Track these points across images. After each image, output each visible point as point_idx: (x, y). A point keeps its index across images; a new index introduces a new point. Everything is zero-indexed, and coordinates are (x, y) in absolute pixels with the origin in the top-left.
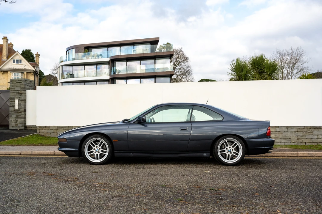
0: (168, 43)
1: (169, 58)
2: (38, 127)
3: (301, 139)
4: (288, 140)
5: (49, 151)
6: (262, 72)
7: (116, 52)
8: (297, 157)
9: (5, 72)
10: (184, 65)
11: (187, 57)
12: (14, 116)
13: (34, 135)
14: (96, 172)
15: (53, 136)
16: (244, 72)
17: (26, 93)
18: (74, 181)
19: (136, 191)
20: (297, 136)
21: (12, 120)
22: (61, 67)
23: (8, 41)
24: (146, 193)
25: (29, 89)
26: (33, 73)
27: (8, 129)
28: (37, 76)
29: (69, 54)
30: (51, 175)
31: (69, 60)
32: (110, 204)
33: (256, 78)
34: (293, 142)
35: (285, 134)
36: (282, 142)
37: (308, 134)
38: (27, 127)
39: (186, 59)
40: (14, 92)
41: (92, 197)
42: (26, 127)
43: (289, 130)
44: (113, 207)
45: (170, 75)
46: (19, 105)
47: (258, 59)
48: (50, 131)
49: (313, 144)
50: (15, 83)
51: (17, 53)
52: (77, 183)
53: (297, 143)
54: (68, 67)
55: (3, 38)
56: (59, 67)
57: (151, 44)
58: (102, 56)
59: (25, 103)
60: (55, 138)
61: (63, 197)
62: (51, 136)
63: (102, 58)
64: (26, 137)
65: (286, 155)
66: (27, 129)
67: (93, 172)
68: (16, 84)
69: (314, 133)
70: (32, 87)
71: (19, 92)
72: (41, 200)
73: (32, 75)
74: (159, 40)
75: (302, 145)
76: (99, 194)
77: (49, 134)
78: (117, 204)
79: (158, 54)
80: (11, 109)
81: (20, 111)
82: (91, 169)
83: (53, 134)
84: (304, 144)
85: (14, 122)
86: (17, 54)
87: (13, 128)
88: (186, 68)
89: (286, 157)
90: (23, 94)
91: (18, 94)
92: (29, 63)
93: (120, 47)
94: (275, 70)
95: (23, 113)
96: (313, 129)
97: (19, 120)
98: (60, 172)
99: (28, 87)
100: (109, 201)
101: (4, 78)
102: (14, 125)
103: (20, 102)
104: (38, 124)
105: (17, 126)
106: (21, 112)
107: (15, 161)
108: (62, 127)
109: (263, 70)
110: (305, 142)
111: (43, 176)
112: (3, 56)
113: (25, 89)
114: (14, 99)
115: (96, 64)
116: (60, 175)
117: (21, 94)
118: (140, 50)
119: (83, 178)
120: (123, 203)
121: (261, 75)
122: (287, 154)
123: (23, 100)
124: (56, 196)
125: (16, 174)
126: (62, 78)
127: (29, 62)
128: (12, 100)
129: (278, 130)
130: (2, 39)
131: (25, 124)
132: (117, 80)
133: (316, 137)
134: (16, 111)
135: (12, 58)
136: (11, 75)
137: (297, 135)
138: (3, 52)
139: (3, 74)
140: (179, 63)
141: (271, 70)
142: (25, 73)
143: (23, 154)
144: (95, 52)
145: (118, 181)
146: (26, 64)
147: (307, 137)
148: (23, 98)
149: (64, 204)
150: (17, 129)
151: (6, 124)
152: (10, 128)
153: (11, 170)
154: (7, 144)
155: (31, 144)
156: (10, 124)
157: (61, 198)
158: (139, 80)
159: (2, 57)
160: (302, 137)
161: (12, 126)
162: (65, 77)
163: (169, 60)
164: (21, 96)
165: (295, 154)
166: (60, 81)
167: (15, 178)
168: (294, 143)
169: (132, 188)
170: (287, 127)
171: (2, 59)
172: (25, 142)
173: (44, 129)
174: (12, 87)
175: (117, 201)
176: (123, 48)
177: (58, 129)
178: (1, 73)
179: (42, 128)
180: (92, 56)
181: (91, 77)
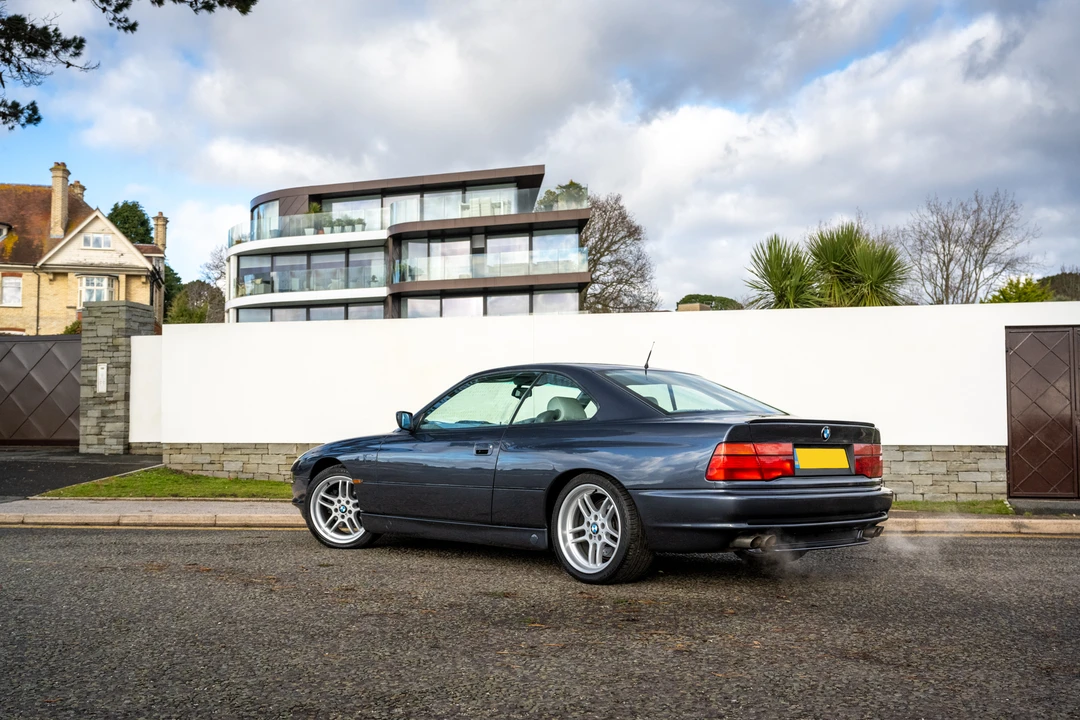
0: (572, 183)
1: (575, 230)
2: (165, 447)
3: (943, 483)
4: (906, 487)
5: (198, 515)
6: (848, 279)
7: (408, 211)
9: (59, 273)
10: (627, 251)
12: (95, 413)
13: (155, 470)
14: (327, 566)
15: (209, 474)
16: (794, 281)
17: (129, 346)
18: (269, 584)
19: (426, 604)
20: (933, 474)
21: (87, 424)
22: (234, 260)
23: (70, 178)
24: (451, 607)
25: (138, 333)
26: (147, 277)
27: (76, 452)
28: (159, 287)
29: (259, 218)
30: (208, 571)
31: (259, 238)
32: (354, 627)
33: (830, 296)
34: (921, 491)
35: (896, 467)
37: (964, 467)
38: (133, 445)
39: (634, 232)
40: (95, 341)
41: (312, 614)
42: (128, 447)
43: (908, 457)
44: (361, 632)
45: (579, 284)
46: (110, 380)
47: (838, 238)
48: (200, 459)
49: (980, 498)
50: (99, 314)
51: (97, 213)
52: (277, 587)
53: (931, 494)
54: (255, 258)
55: (53, 165)
56: (229, 260)
57: (519, 187)
58: (364, 224)
59: (128, 373)
60: (216, 478)
61: (238, 614)
62: (204, 474)
63: (363, 230)
64: (131, 475)
66: (133, 452)
67: (321, 566)
68: (100, 317)
69: (981, 464)
70: (149, 327)
71: (110, 340)
72: (185, 619)
73: (143, 283)
74: (543, 175)
75: (946, 500)
76: (330, 608)
77: (199, 467)
78: (370, 628)
79: (541, 219)
80: (85, 392)
81: (111, 399)
82: (316, 558)
83: (210, 467)
84: (954, 498)
85: (94, 431)
86: (97, 217)
87: (91, 450)
88: (633, 262)
90: (120, 348)
91: (106, 348)
92: (135, 246)
93: (422, 196)
94: (891, 272)
95: (121, 405)
96: (978, 455)
97: (109, 427)
98: (230, 564)
99: (135, 326)
100: (352, 623)
101: (55, 295)
102: (93, 439)
103: (113, 371)
104: (166, 438)
105: (101, 443)
106: (115, 402)
107: (105, 539)
108: (236, 446)
109: (854, 273)
110: (956, 490)
111: (185, 572)
112: (52, 225)
113: (129, 333)
114: (95, 361)
115: (346, 249)
116: (232, 572)
117: (116, 348)
118: (483, 206)
119: (293, 577)
120: (386, 626)
121: (848, 288)
123: (121, 365)
124: (221, 612)
125: (116, 569)
126: (237, 295)
127: (132, 241)
128: (90, 366)
130: (52, 170)
131: (126, 437)
132: (409, 300)
133: (987, 477)
134: (99, 400)
135: (81, 232)
136: (76, 283)
137: (932, 471)
138: (52, 212)
139: (51, 280)
140: (613, 243)
141: (877, 271)
142: (122, 278)
143: (125, 521)
144: (339, 210)
145: (382, 585)
146: (124, 250)
147: (962, 476)
148: (121, 360)
149: (243, 627)
150: (102, 452)
151: (69, 437)
152: (83, 449)
153: (99, 559)
154: (76, 495)
155: (148, 494)
156: (81, 437)
157: (234, 616)
158: (480, 300)
159: (50, 229)
160: (947, 478)
161: (89, 444)
162: (248, 291)
163: (572, 238)
164: (116, 354)
165: (908, 524)
166: (231, 302)
167: (114, 576)
168: (923, 494)
169: (416, 598)
170: (902, 449)
171: (49, 233)
172: (128, 489)
173: (183, 451)
174: (90, 328)
175: (373, 622)
176: (430, 199)
177: (226, 452)
178: (45, 278)
179: (177, 448)
180: (332, 225)
181: (329, 289)
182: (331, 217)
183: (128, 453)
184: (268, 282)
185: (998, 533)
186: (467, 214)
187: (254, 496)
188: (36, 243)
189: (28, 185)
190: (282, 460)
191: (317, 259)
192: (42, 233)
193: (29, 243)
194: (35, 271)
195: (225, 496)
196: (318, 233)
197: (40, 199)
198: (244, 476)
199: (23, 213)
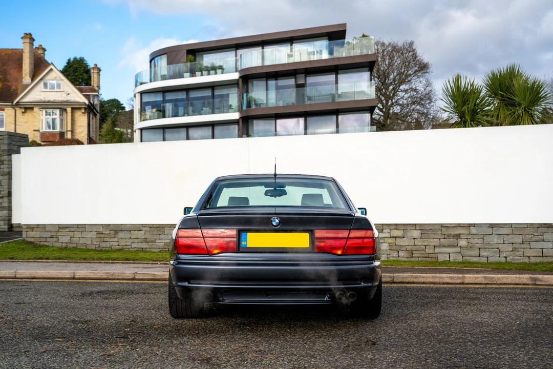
0: (364, 36)
1: (368, 69)
2: (24, 227)
3: (519, 250)
4: (494, 252)
5: (6, 271)
7: (252, 59)
8: (463, 283)
9: (28, 108)
10: (418, 81)
11: (425, 61)
15: (50, 244)
20: (513, 243)
22: (138, 96)
23: (34, 43)
25: (17, 152)
26: (85, 109)
28: (95, 115)
29: (155, 66)
31: (154, 81)
34: (505, 255)
35: (487, 239)
36: (483, 256)
37: (534, 239)
38: (14, 226)
39: (423, 68)
42: (11, 226)
43: (496, 231)
45: (371, 107)
48: (45, 235)
51: (52, 67)
53: (511, 257)
54: (152, 94)
55: (23, 35)
56: (135, 96)
57: (330, 39)
58: (223, 69)
59: (10, 179)
60: (54, 247)
62: (47, 244)
63: (222, 73)
65: (441, 281)
66: (15, 229)
69: (546, 237)
73: (83, 113)
74: (345, 31)
75: (521, 261)
77: (44, 240)
81: (0, 196)
83: (51, 240)
84: (527, 260)
86: (51, 69)
88: (423, 89)
89: (440, 283)
90: (5, 162)
92: (77, 88)
93: (263, 48)
95: (6, 200)
96: (544, 230)
99: (14, 148)
101: (26, 122)
103: (1, 177)
104: (24, 221)
108: (67, 226)
109: (514, 100)
110: (529, 255)
112: (24, 75)
113: (10, 152)
115: (212, 86)
117: (2, 162)
118: (302, 53)
122: (442, 278)
123: (6, 173)
126: (141, 121)
127: (75, 85)
129: (473, 230)
130: (22, 38)
131: (10, 219)
132: (255, 121)
133: (550, 245)
135: (41, 79)
136: (39, 114)
137: (512, 241)
138: (23, 67)
139: (23, 113)
140: (407, 76)
141: (529, 99)
142: (69, 110)
144: (208, 60)
146: (70, 91)
147: (533, 245)
148: (5, 170)
159: (22, 78)
160: (523, 246)
162: (148, 117)
163: (366, 75)
164: (2, 166)
165: (458, 278)
166: (138, 124)
168: (506, 257)
170: (492, 226)
171: (22, 81)
173: (35, 229)
176: (269, 50)
177: (60, 230)
178: (19, 111)
179: (31, 227)
180: (201, 70)
181: (201, 114)
182: (202, 65)
183: (12, 231)
184: (160, 111)
185: (520, 284)
186: (291, 60)
187: (60, 259)
188: (13, 88)
189: (9, 49)
190: (94, 235)
191: (193, 94)
192: (17, 81)
193: (9, 88)
194: (13, 106)
195: (41, 259)
196: (193, 76)
197: (15, 57)
198: (71, 245)
199: (5, 67)
